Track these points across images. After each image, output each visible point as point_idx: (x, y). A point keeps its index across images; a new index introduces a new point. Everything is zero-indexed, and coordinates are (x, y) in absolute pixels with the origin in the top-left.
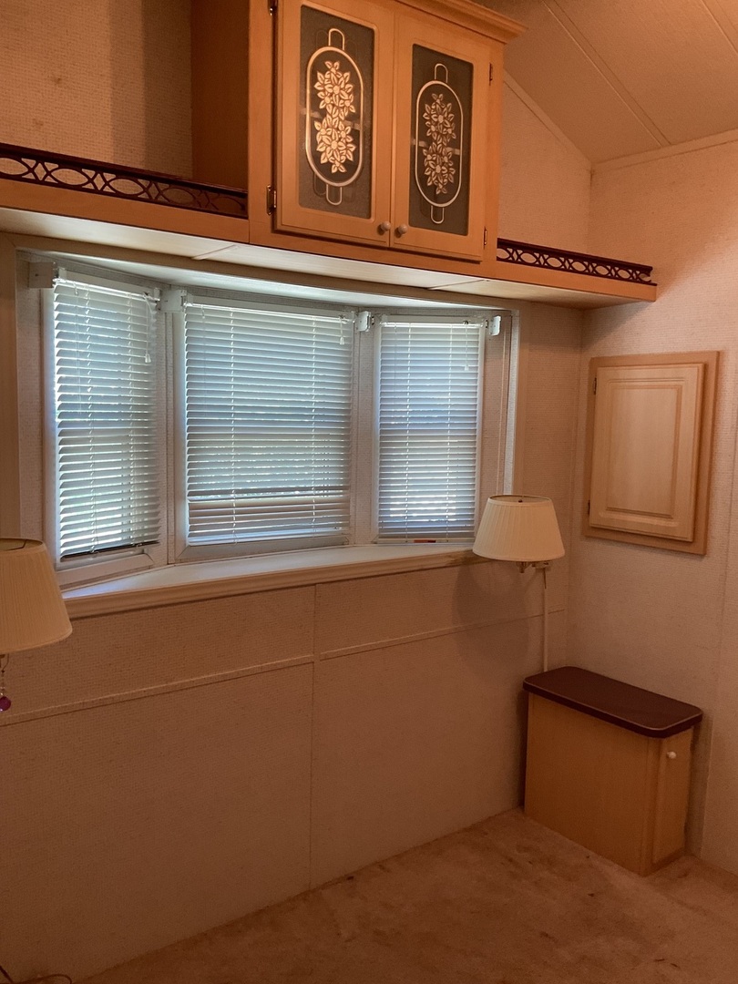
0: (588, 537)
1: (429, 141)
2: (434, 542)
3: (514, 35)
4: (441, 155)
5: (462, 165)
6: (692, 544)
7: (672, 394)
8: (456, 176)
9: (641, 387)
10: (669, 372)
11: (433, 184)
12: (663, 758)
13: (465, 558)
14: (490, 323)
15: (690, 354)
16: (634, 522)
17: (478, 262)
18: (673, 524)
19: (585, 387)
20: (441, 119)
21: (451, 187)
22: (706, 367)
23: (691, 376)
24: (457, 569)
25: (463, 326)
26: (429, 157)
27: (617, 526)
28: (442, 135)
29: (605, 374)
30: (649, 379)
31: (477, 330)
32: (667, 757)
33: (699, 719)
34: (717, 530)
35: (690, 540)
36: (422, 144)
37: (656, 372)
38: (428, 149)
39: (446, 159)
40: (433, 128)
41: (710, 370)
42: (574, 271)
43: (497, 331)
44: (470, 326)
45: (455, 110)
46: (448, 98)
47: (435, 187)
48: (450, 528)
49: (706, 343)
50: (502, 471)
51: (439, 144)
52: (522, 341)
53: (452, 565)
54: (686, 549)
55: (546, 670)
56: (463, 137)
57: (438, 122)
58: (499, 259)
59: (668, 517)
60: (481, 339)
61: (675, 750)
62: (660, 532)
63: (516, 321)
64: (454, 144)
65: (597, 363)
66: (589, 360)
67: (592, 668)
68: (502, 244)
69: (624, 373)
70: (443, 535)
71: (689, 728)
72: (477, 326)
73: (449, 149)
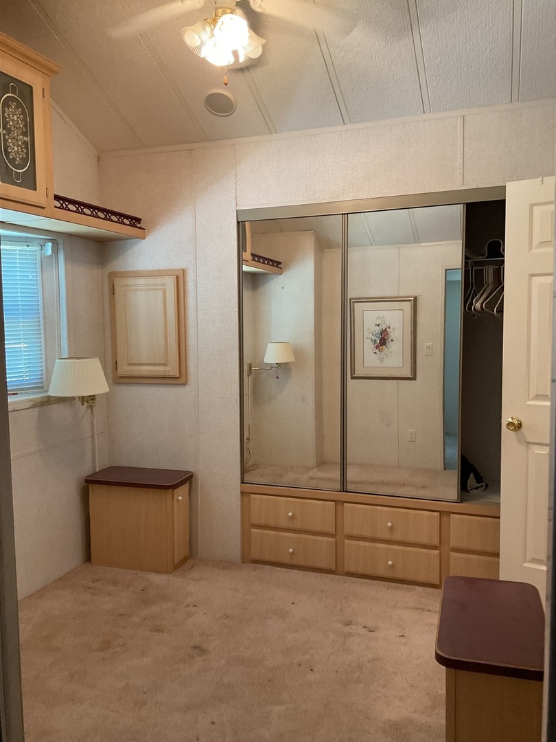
0: (117, 384)
1: (9, 131)
2: (16, 394)
3: (55, 72)
4: (17, 140)
5: (30, 147)
6: (178, 379)
7: (160, 293)
8: (27, 153)
9: (141, 290)
10: (158, 280)
11: (13, 158)
12: (175, 501)
13: (42, 402)
14: (43, 247)
15: (168, 270)
16: (145, 370)
17: (43, 208)
18: (168, 368)
19: (106, 290)
20: (15, 118)
21: (25, 160)
22: (177, 277)
23: (170, 282)
24: (37, 409)
25: (26, 248)
26: (10, 141)
27: (135, 374)
28: (17, 128)
29: (118, 282)
30: (146, 285)
31: (35, 251)
32: (177, 500)
33: (191, 477)
34: (192, 369)
35: (178, 376)
36: (4, 132)
37: (151, 281)
38: (9, 135)
39: (20, 143)
40: (11, 123)
41: (180, 279)
42: (85, 214)
43: (50, 252)
44: (29, 248)
45: (24, 113)
46: (19, 106)
47: (14, 159)
48: (27, 384)
49: (177, 264)
50: (60, 344)
51: (15, 133)
52: (66, 259)
53: (33, 407)
54: (176, 382)
55: (98, 470)
56: (29, 129)
57: (14, 119)
58: (56, 207)
59: (165, 365)
60: (38, 257)
61: (181, 495)
62: (161, 374)
63: (61, 246)
64: (25, 134)
65: (113, 276)
66: (108, 273)
67: (125, 465)
68: (57, 198)
69: (131, 281)
70: (22, 389)
71: (186, 483)
72: (34, 248)
73: (21, 137)
